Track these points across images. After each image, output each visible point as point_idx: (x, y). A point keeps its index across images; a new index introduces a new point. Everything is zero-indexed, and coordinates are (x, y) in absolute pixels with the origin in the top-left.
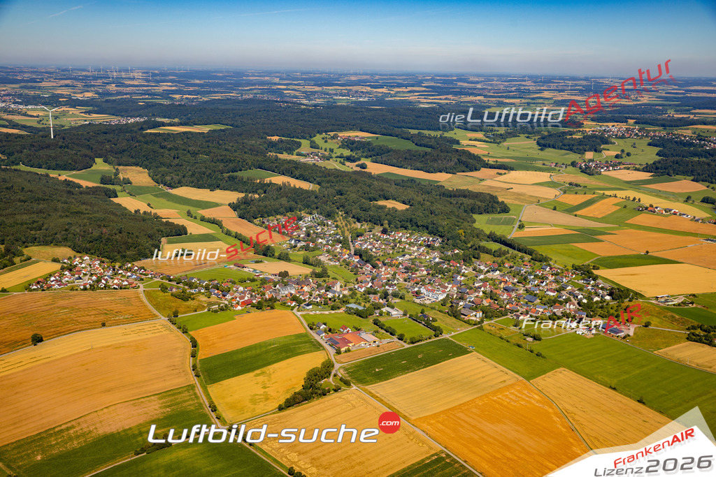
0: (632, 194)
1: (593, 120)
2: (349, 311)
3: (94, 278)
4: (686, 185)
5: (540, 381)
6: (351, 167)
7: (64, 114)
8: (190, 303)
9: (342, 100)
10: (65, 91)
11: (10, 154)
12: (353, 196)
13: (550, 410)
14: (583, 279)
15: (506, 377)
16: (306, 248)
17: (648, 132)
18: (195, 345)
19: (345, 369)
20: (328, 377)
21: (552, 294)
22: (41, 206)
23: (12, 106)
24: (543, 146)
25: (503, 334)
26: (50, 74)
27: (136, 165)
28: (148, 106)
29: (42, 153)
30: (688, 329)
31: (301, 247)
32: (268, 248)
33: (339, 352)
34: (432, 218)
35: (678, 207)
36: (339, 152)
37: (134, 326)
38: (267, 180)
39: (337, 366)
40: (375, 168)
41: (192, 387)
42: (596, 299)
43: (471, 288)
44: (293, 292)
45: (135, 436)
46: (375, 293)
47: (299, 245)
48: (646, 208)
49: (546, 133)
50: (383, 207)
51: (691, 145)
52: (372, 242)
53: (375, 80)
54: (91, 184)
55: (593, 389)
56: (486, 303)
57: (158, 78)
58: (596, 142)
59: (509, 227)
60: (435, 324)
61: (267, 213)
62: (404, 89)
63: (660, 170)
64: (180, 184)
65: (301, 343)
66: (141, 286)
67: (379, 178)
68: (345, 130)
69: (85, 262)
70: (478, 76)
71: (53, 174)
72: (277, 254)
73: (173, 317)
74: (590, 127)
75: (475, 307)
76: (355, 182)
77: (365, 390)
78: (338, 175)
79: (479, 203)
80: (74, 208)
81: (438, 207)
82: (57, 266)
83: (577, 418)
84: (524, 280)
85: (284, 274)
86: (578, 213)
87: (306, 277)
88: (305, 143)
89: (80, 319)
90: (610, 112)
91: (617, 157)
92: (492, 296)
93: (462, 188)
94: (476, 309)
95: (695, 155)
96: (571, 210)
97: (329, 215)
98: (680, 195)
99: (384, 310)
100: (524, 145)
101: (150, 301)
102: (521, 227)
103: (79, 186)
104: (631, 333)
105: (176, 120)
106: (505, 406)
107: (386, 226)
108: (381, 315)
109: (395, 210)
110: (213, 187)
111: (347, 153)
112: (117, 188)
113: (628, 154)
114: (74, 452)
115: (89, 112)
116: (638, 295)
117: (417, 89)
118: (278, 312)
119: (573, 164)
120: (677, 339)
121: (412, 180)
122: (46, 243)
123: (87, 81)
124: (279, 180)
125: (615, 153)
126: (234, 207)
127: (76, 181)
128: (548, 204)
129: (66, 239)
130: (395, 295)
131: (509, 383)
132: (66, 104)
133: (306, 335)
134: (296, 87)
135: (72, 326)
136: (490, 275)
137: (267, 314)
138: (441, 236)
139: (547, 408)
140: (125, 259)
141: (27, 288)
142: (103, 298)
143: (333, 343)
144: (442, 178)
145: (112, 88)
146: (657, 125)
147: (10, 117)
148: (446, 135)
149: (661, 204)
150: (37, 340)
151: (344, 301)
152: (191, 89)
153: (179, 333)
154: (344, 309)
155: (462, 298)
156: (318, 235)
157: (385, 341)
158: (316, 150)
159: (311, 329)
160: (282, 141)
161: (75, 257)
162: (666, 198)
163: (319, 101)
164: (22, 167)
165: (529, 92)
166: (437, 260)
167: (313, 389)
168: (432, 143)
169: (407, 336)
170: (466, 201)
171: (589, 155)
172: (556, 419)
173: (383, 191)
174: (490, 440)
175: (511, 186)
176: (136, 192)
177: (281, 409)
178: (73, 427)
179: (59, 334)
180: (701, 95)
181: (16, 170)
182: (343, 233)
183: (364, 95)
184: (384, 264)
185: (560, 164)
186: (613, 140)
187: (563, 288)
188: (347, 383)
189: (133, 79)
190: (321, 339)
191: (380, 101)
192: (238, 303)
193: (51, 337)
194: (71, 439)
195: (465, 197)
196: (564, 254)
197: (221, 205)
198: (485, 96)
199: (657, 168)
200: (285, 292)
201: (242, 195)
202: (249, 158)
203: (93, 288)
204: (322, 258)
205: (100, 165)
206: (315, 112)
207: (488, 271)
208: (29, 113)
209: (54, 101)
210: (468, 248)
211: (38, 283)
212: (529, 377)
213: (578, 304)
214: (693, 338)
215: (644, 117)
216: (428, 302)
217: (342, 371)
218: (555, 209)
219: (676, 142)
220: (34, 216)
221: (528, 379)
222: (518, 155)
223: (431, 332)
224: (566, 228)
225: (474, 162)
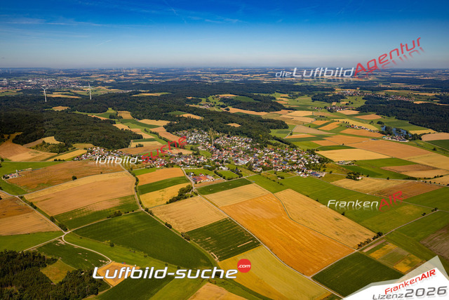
0: (345, 120)
1: (341, 88)
2: (205, 168)
3: (100, 155)
4: (374, 116)
5: (278, 194)
6: (223, 109)
7: (99, 89)
9: (227, 81)
10: (101, 79)
11: (73, 107)
12: (218, 121)
13: (278, 204)
14: (309, 155)
15: (264, 192)
16: (193, 144)
17: (364, 93)
18: (137, 180)
19: (197, 189)
20: (189, 192)
21: (294, 161)
22: (82, 127)
23: (77, 86)
24: (314, 100)
25: (269, 176)
26: (95, 72)
27: (126, 110)
28: (137, 85)
29: (86, 106)
30: (348, 174)
31: (191, 143)
33: (196, 183)
34: (250, 130)
35: (364, 126)
36: (218, 103)
37: (113, 174)
38: (181, 116)
39: (194, 188)
40: (233, 110)
41: (134, 196)
42: (312, 162)
43: (260, 159)
44: (183, 161)
46: (218, 161)
48: (350, 126)
49: (317, 94)
50: (230, 126)
51: (381, 99)
52: (222, 141)
53: (245, 71)
54: (105, 119)
55: (299, 197)
56: (265, 165)
57: (144, 72)
58: (338, 98)
59: (286, 134)
60: (240, 173)
61: (179, 129)
62: (258, 75)
63: (363, 110)
64: (144, 118)
65: (181, 180)
67: (233, 114)
68: (223, 94)
69: (97, 149)
71: (89, 115)
73: (131, 170)
74: (338, 91)
75: (260, 166)
76: (220, 116)
77: (203, 197)
78: (215, 113)
79: (275, 124)
80: (95, 128)
81: (254, 126)
82: (86, 151)
83: (288, 206)
85: (180, 154)
86: (319, 128)
87: (190, 155)
88: (204, 100)
89: (92, 171)
91: (346, 104)
92: (268, 162)
93: (269, 118)
94: (259, 167)
95: (381, 103)
96: (317, 127)
97: (206, 130)
98: (368, 120)
99: (220, 167)
100: (306, 99)
102: (291, 134)
103: (100, 119)
104: (323, 176)
105: (148, 91)
106: (260, 203)
107: (230, 134)
108: (218, 169)
109: (234, 127)
110: (157, 119)
111: (222, 104)
112: (116, 120)
113: (352, 103)
114: (84, 217)
115: (110, 88)
116: (331, 161)
118: (175, 168)
119: (325, 108)
120: (342, 178)
121: (248, 115)
122: (82, 142)
123: (111, 75)
124: (186, 115)
125: (345, 103)
126: (165, 127)
127: (99, 117)
128: (307, 125)
129: (90, 140)
130: (226, 162)
131: (265, 194)
132: (100, 85)
133: (184, 177)
134: (207, 75)
136: (269, 154)
137: (169, 169)
138: (252, 138)
140: (114, 148)
141: (73, 159)
143: (195, 180)
144: (263, 114)
145: (122, 77)
146: (369, 90)
147: (75, 91)
148: (271, 95)
150: (75, 178)
151: (204, 164)
152: (158, 77)
153: (132, 176)
154: (203, 167)
155: (255, 163)
156: (199, 138)
157: (217, 179)
158: (208, 103)
159: (187, 174)
160: (193, 99)
161: (94, 147)
162: (361, 122)
163: (216, 81)
164: (77, 112)
166: (249, 148)
167: (182, 196)
168: (263, 99)
169: (226, 177)
170: (269, 123)
171: (334, 104)
172: (279, 207)
173: (232, 119)
175: (293, 117)
176: (124, 122)
177: (167, 203)
179: (83, 176)
180: (398, 76)
181: (74, 113)
182: (210, 137)
183: (239, 78)
184: (225, 150)
185: (319, 108)
186: (347, 97)
187: (300, 159)
188: (196, 194)
190: (190, 178)
191: (245, 81)
192: (158, 165)
193: (80, 177)
194: (83, 213)
196: (305, 145)
197: (160, 126)
200: (179, 161)
201: (170, 122)
202: (175, 106)
204: (199, 148)
205: (110, 111)
206: (212, 86)
208: (84, 89)
209: (95, 84)
210: (263, 143)
211: (77, 157)
213: (304, 164)
214: (349, 177)
215: (363, 86)
216: (240, 165)
217: (195, 190)
218: (310, 127)
219: (375, 98)
220: (78, 132)
221: (273, 193)
222: (301, 104)
223: (238, 176)
224: (311, 134)
225: (279, 107)
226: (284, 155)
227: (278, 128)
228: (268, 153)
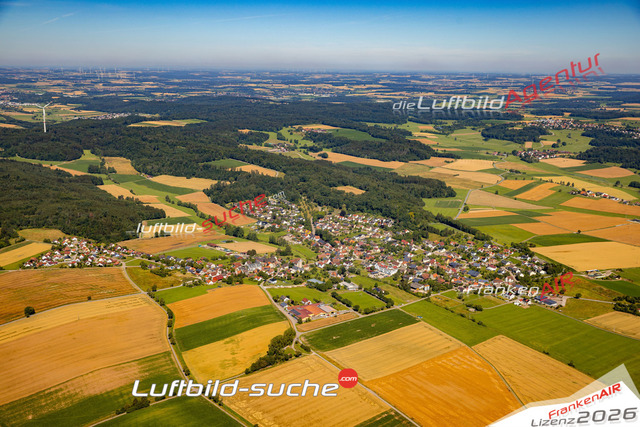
0: (566, 179)
1: (532, 113)
2: (310, 285)
3: (81, 257)
4: (615, 171)
5: (481, 347)
6: (314, 156)
7: (56, 110)
8: (167, 278)
9: (307, 97)
10: (57, 90)
11: (7, 147)
12: (316, 182)
13: (490, 373)
14: (521, 256)
15: (450, 344)
16: (272, 229)
17: (582, 123)
18: (171, 316)
19: (305, 337)
20: (290, 344)
21: (492, 269)
22: (34, 193)
23: (10, 103)
24: (487, 136)
25: (448, 305)
26: (44, 75)
27: (121, 156)
28: (132, 103)
29: (35, 145)
30: (614, 300)
31: (268, 229)
32: (238, 229)
33: (300, 322)
34: (386, 202)
35: (607, 191)
36: (303, 143)
37: (116, 300)
38: (238, 169)
39: (298, 334)
40: (335, 158)
41: (168, 354)
42: (532, 273)
43: (420, 264)
44: (260, 268)
45: (116, 398)
46: (333, 269)
47: (266, 227)
48: (579, 192)
49: (490, 125)
50: (343, 192)
51: (621, 135)
52: (331, 223)
53: (336, 78)
54: (79, 173)
55: (529, 354)
56: (433, 277)
57: (141, 78)
58: (535, 133)
59: (456, 210)
60: (387, 296)
61: (237, 198)
62: (363, 87)
63: (592, 158)
64: (160, 172)
65: (266, 314)
66: (124, 264)
67: (339, 166)
68: (309, 123)
69: (73, 243)
70: (430, 74)
71: (46, 164)
72: (246, 235)
73: (152, 292)
74: (529, 119)
75: (424, 281)
76: (317, 170)
77: (323, 356)
78: (302, 164)
79: (428, 189)
80: (64, 194)
81: (391, 192)
82: (48, 247)
83: (512, 379)
84: (467, 257)
85: (252, 253)
86: (517, 196)
87: (272, 255)
88: (273, 135)
89: (68, 294)
90: (548, 106)
91: (554, 146)
92: (439, 271)
93: (413, 175)
94: (424, 283)
95: (624, 144)
96: (511, 194)
97: (293, 200)
98: (610, 180)
99: (341, 284)
100: (470, 136)
101: (132, 277)
102: (466, 209)
103: (69, 175)
104: (564, 304)
105: (157, 115)
106: (449, 370)
107: (345, 209)
108: (338, 288)
109: (352, 194)
110: (189, 175)
111: (310, 144)
112: (103, 176)
113: (564, 144)
114: (62, 412)
115: (79, 109)
116: (570, 270)
117: (375, 86)
118: (247, 286)
119: (514, 153)
120: (605, 309)
121: (369, 168)
122: (39, 226)
123: (77, 81)
124: (248, 168)
125: (552, 143)
126: (208, 193)
127: (67, 170)
128: (491, 189)
129: (56, 223)
130: (352, 271)
131: (452, 349)
132: (58, 101)
133: (271, 307)
134: (265, 85)
135: (60, 300)
136: (437, 253)
137: (236, 288)
138: (393, 218)
139: (486, 370)
140: (109, 240)
141: (22, 266)
142: (89, 275)
143: (295, 314)
144: (396, 166)
145: (100, 86)
146: (591, 117)
147: (8, 114)
148: (400, 127)
149: (592, 188)
150: (30, 312)
151: (306, 277)
152: (171, 87)
153: (158, 305)
154: (305, 283)
155: (411, 274)
156: (283, 218)
157: (342, 312)
158: (282, 142)
159: (276, 301)
160: (251, 134)
161: (65, 238)
162: (598, 183)
163: (286, 98)
164: (18, 158)
165: (475, 88)
166: (390, 239)
167: (276, 355)
168: (387, 134)
169: (362, 308)
170: (416, 186)
171: (529, 145)
172: (494, 380)
173: (342, 177)
174: (435, 400)
175: (458, 173)
176: (119, 180)
177: (247, 372)
178: (61, 390)
179: (50, 307)
180: (631, 90)
181: (12, 161)
182: (305, 215)
183: (327, 91)
184: (342, 243)
185: (502, 153)
186: (550, 131)
187: (503, 264)
188: (307, 350)
189: (119, 78)
190: (285, 310)
191: (341, 97)
192: (210, 279)
193: (42, 309)
194: (59, 400)
195: (415, 182)
196: (504, 234)
197: (197, 191)
198: (436, 92)
199: (589, 156)
200: (253, 268)
201: (216, 182)
202: (222, 149)
203: (80, 265)
204: (286, 238)
205: (88, 156)
206: (282, 107)
207: (435, 249)
208: (25, 110)
209: (47, 98)
210: (417, 229)
211: (31, 261)
212: (470, 344)
213: (516, 278)
214: (619, 308)
215: (579, 110)
216: (381, 277)
217: (302, 339)
218: (497, 193)
219: (607, 133)
220: (28, 202)
221: (470, 345)
222: (465, 144)
223: (383, 304)
224: (507, 210)
225: (424, 152)
226: (469, 256)
227: (435, 195)
228: (432, 252)
